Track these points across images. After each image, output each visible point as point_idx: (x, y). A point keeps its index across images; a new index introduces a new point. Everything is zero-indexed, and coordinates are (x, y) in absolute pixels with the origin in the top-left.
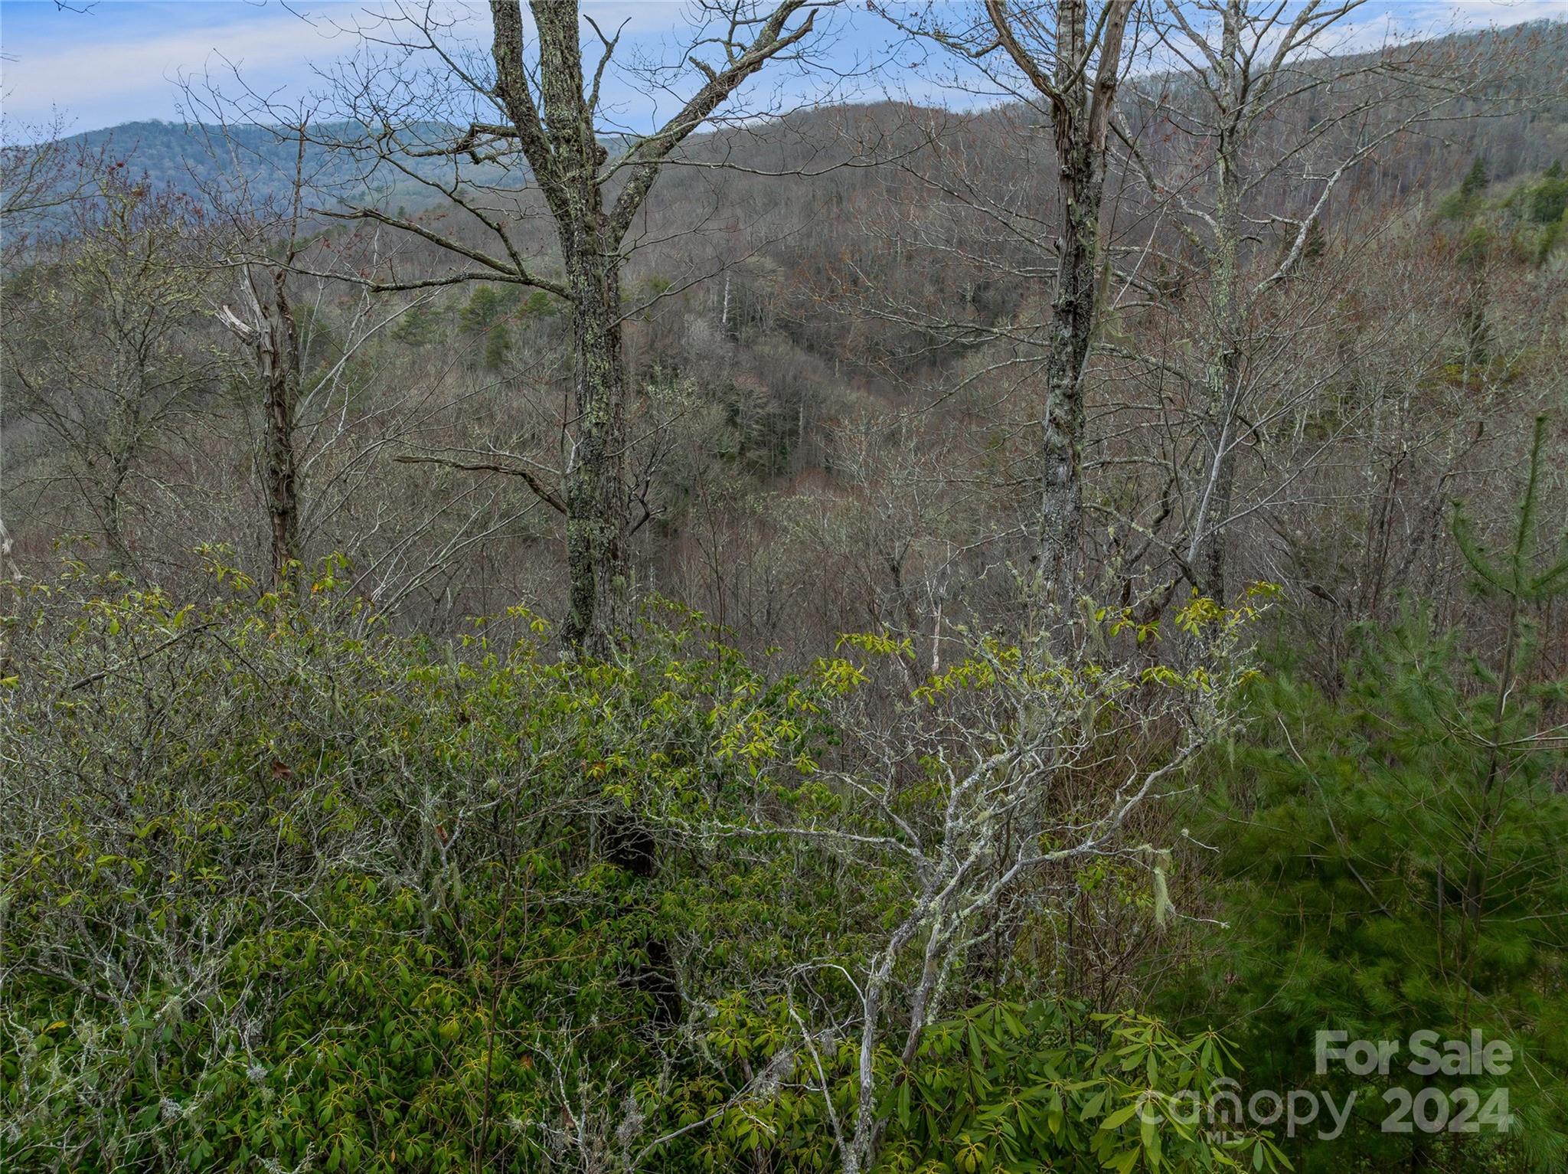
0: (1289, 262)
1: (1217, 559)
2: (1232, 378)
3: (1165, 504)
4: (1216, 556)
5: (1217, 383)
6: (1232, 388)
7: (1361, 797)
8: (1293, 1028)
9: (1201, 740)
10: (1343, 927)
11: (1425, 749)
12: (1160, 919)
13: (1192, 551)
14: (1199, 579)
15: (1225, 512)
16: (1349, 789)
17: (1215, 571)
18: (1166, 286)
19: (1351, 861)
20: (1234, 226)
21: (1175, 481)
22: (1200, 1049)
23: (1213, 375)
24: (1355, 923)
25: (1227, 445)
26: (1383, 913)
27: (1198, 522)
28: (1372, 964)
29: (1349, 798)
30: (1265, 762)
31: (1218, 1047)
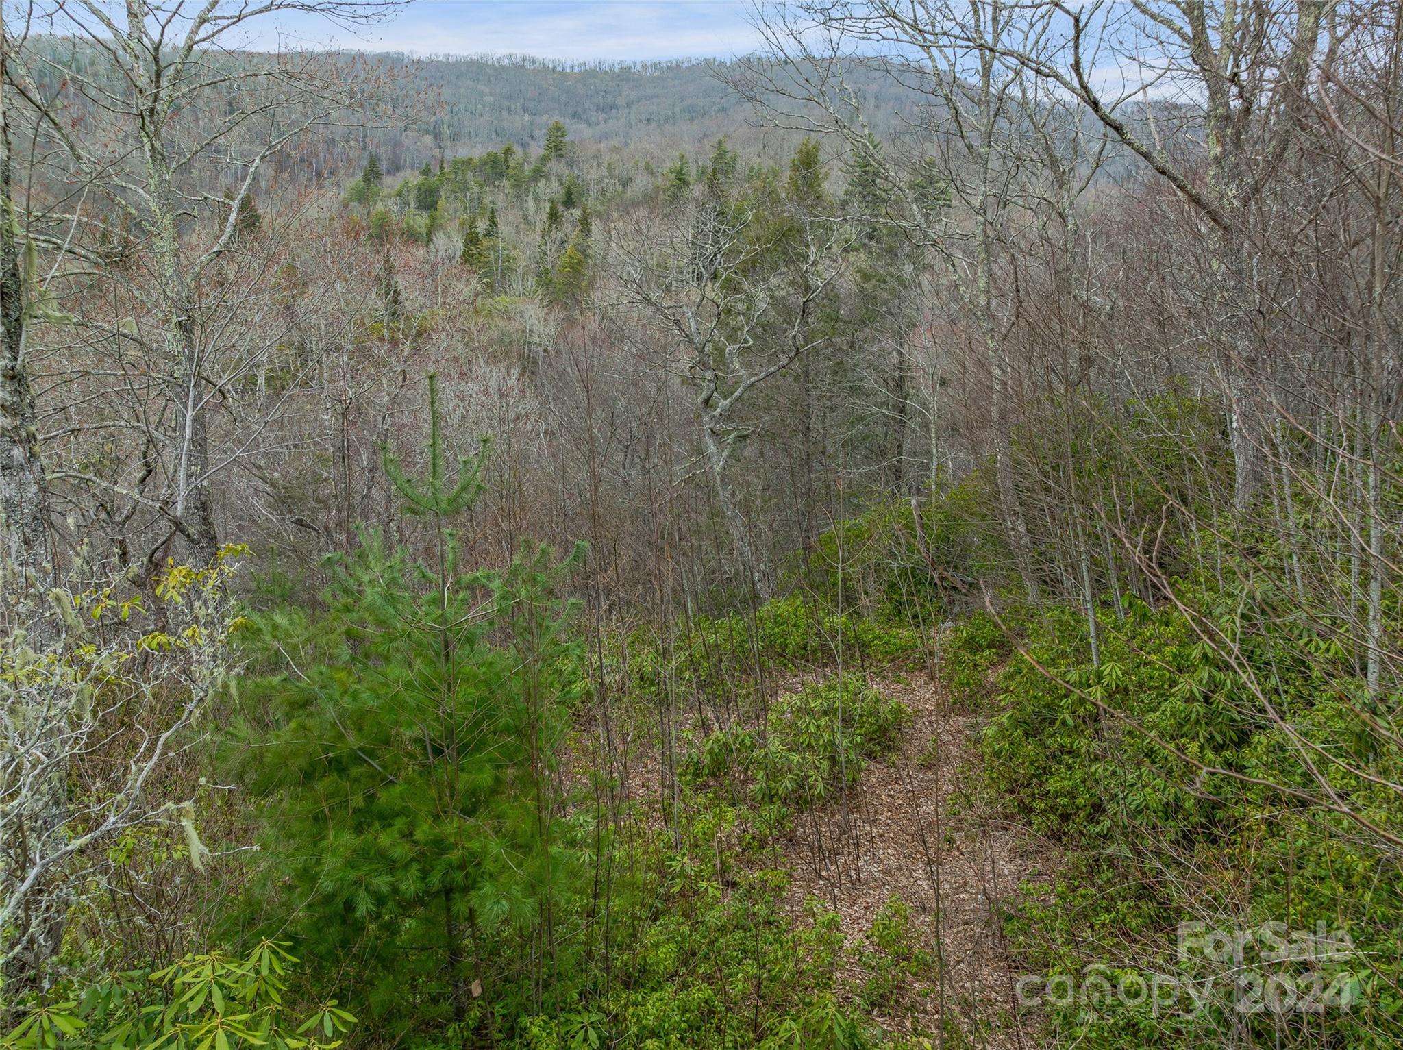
0: (225, 237)
1: (205, 510)
2: (189, 343)
3: (147, 465)
4: (204, 507)
5: (177, 348)
6: (192, 351)
7: (355, 696)
8: (339, 901)
9: (202, 694)
10: (361, 804)
11: (395, 645)
12: (197, 863)
13: (179, 506)
14: (191, 530)
15: (205, 465)
16: (345, 692)
17: (205, 521)
18: (107, 255)
19: (360, 749)
20: (168, 201)
21: (151, 441)
22: (259, 960)
23: (170, 339)
24: (370, 798)
25: (195, 405)
26: (392, 782)
27: (181, 477)
28: (390, 825)
29: (347, 698)
30: (273, 688)
31: (275, 952)
